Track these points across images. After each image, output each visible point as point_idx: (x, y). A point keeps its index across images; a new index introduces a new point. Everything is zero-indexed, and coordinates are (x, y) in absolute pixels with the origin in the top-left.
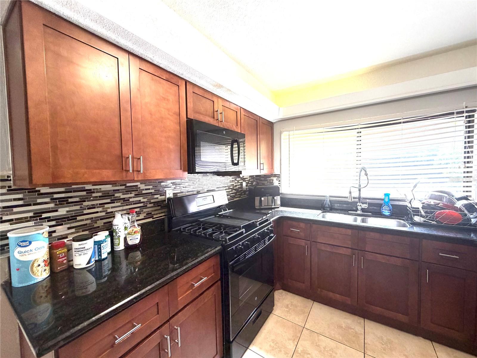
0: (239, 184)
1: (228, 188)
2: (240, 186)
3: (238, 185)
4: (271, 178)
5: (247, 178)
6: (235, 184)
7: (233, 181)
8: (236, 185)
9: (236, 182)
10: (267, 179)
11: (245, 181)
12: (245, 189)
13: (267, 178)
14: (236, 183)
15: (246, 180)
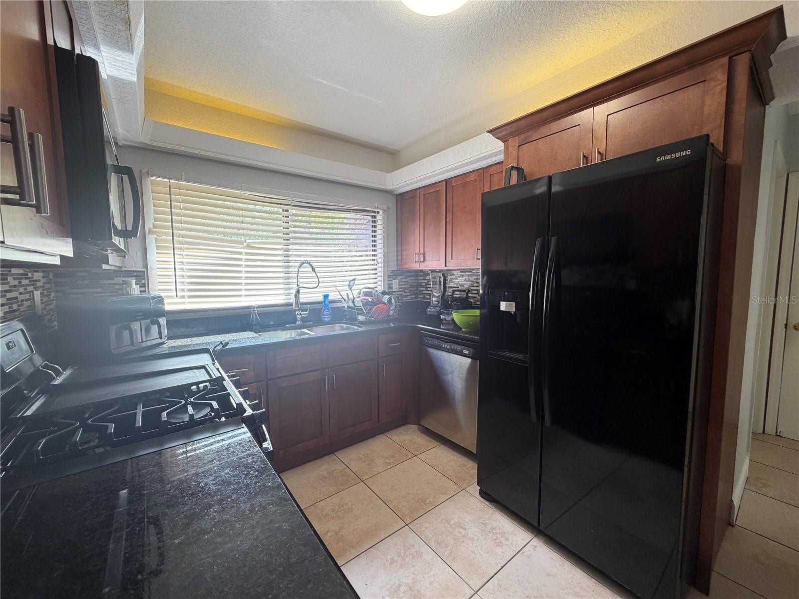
0: (27, 296)
1: (10, 308)
2: (29, 303)
3: (27, 300)
4: (116, 279)
5: (39, 281)
6: (21, 297)
7: (15, 286)
8: (22, 301)
9: (22, 290)
10: (101, 282)
11: (36, 289)
12: (40, 311)
13: (101, 279)
14: (21, 294)
15: (39, 284)
